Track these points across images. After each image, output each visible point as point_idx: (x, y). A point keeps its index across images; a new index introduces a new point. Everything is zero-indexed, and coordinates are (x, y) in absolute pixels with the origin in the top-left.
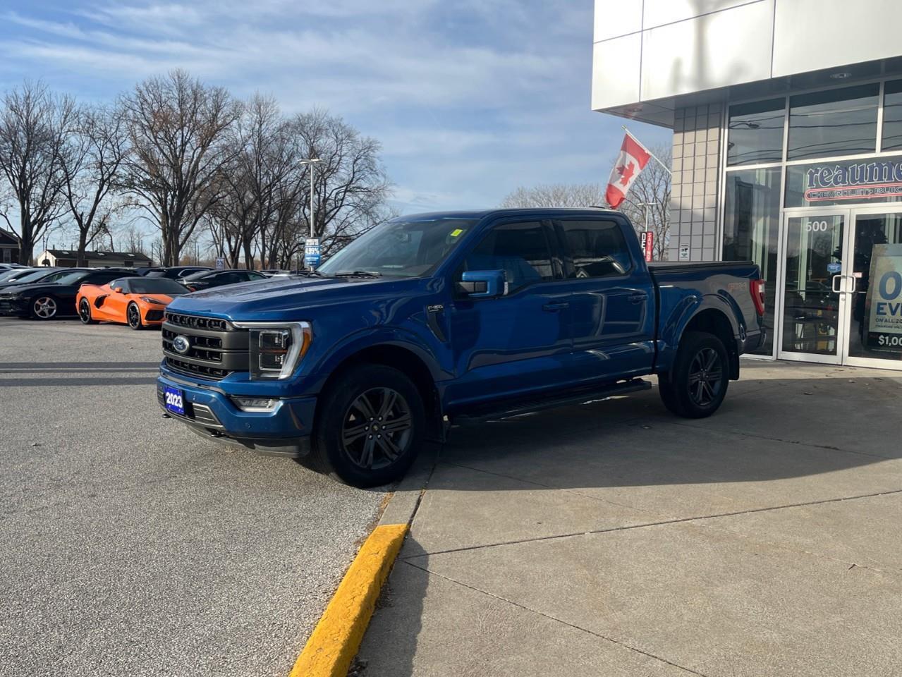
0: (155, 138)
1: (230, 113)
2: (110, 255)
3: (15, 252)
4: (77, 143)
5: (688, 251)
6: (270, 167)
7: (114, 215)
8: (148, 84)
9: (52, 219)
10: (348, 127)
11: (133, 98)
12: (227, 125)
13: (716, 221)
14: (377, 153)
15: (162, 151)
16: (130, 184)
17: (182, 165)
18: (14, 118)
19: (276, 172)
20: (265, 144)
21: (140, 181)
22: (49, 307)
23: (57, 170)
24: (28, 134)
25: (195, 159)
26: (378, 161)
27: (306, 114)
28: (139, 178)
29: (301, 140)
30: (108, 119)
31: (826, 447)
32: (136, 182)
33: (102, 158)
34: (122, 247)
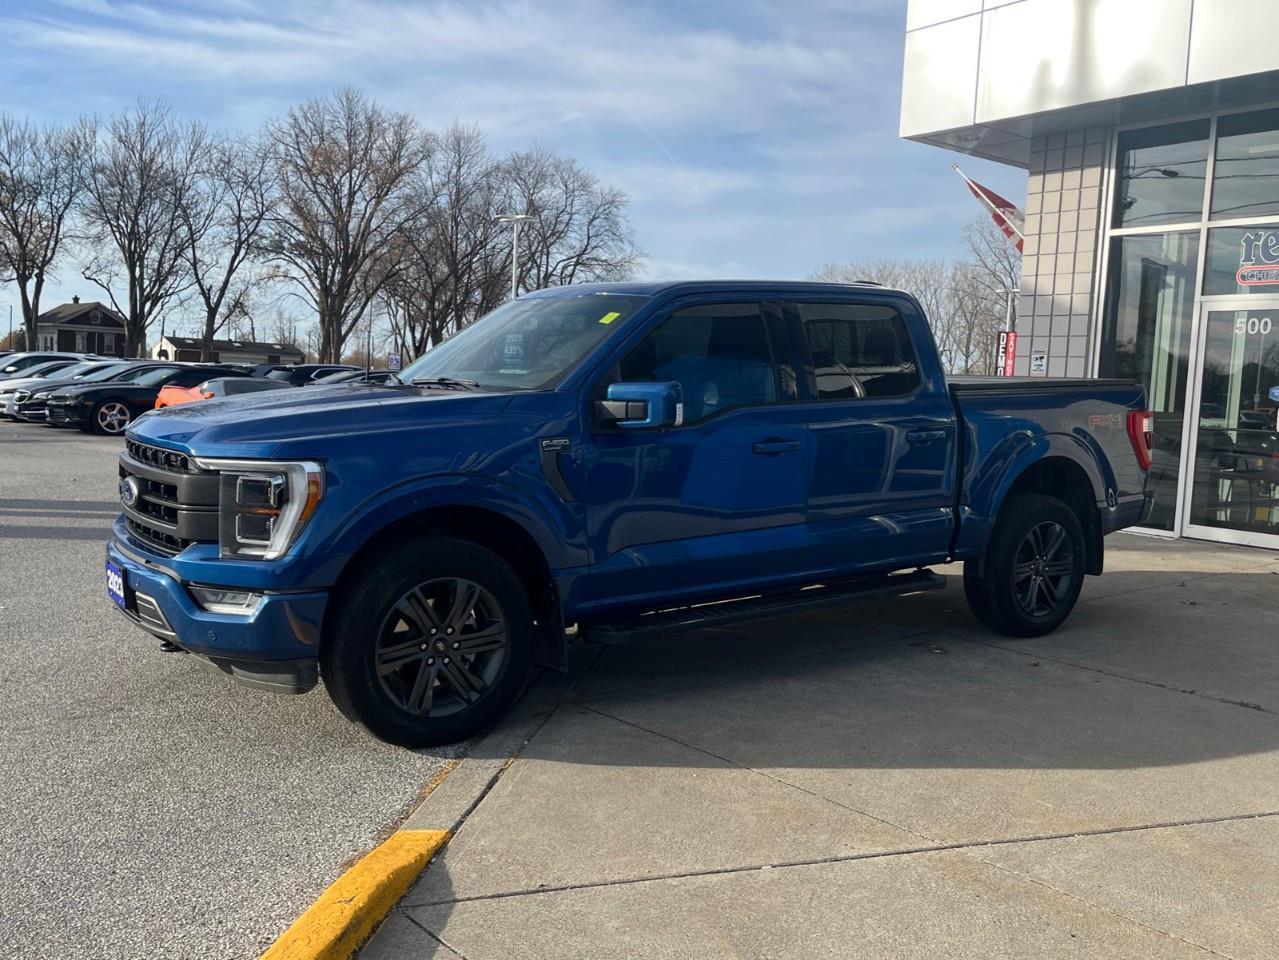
0: (314, 184)
1: (419, 151)
2: (248, 347)
3: (120, 338)
4: (207, 190)
5: (1044, 361)
6: (473, 227)
7: (254, 291)
8: (306, 108)
9: (170, 295)
10: (582, 172)
11: (286, 128)
12: (413, 166)
13: (1090, 314)
14: (623, 211)
15: (323, 202)
16: (278, 248)
17: (348, 221)
18: (122, 152)
19: (479, 234)
20: (465, 196)
21: (290, 244)
22: (119, 417)
23: (178, 227)
24: (142, 176)
25: (367, 215)
26: (624, 222)
27: (524, 153)
28: (289, 240)
29: (516, 191)
30: (250, 156)
31: (1241, 704)
32: (286, 245)
33: (240, 211)
34: (267, 336)
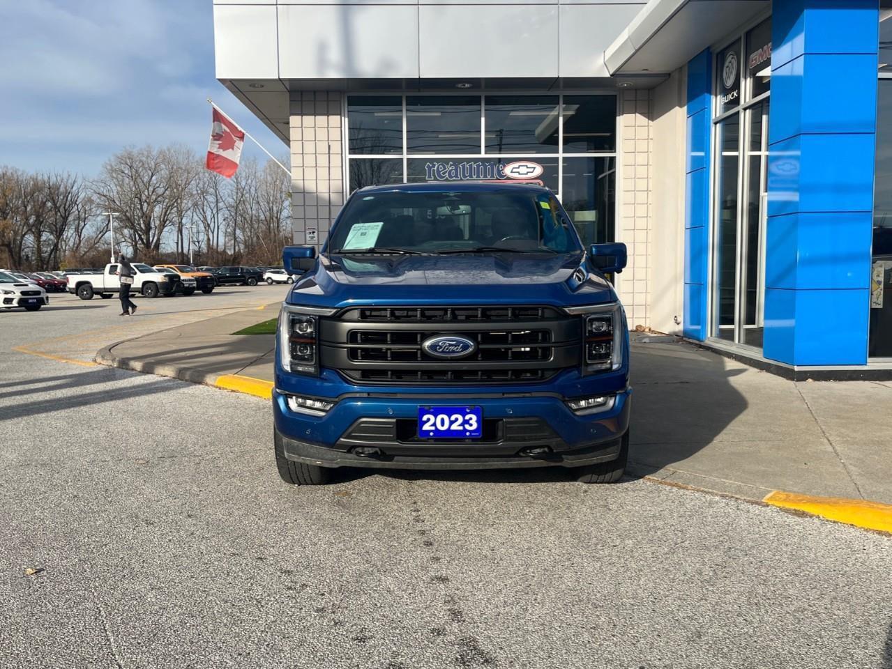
5: (316, 234)
